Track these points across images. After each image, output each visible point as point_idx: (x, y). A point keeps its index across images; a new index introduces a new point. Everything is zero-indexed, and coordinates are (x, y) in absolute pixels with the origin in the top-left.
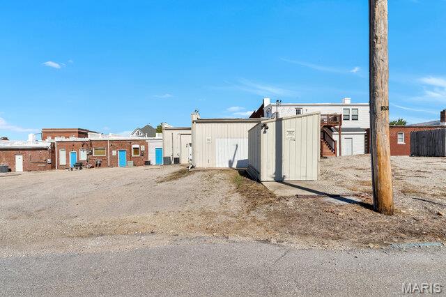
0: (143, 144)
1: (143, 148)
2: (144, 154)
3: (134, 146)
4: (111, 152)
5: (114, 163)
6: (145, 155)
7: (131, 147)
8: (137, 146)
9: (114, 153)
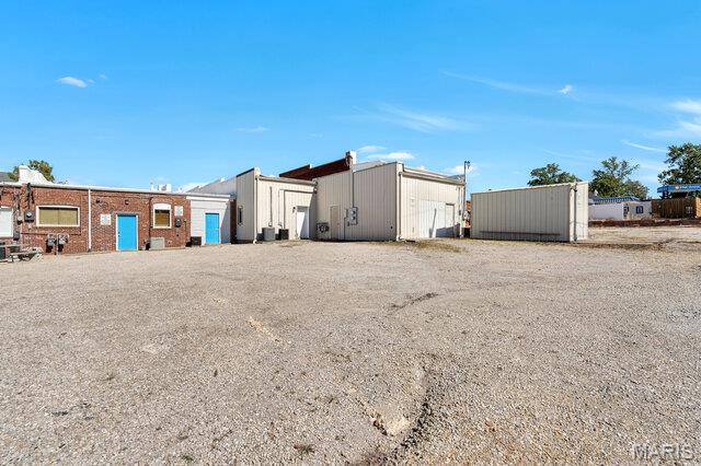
0: (179, 204)
1: (179, 211)
2: (182, 224)
3: (157, 207)
4: (96, 216)
5: (105, 240)
6: (183, 226)
7: (150, 208)
8: (166, 207)
9: (105, 219)
